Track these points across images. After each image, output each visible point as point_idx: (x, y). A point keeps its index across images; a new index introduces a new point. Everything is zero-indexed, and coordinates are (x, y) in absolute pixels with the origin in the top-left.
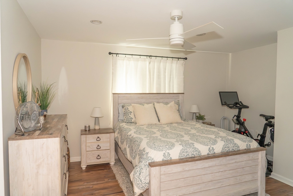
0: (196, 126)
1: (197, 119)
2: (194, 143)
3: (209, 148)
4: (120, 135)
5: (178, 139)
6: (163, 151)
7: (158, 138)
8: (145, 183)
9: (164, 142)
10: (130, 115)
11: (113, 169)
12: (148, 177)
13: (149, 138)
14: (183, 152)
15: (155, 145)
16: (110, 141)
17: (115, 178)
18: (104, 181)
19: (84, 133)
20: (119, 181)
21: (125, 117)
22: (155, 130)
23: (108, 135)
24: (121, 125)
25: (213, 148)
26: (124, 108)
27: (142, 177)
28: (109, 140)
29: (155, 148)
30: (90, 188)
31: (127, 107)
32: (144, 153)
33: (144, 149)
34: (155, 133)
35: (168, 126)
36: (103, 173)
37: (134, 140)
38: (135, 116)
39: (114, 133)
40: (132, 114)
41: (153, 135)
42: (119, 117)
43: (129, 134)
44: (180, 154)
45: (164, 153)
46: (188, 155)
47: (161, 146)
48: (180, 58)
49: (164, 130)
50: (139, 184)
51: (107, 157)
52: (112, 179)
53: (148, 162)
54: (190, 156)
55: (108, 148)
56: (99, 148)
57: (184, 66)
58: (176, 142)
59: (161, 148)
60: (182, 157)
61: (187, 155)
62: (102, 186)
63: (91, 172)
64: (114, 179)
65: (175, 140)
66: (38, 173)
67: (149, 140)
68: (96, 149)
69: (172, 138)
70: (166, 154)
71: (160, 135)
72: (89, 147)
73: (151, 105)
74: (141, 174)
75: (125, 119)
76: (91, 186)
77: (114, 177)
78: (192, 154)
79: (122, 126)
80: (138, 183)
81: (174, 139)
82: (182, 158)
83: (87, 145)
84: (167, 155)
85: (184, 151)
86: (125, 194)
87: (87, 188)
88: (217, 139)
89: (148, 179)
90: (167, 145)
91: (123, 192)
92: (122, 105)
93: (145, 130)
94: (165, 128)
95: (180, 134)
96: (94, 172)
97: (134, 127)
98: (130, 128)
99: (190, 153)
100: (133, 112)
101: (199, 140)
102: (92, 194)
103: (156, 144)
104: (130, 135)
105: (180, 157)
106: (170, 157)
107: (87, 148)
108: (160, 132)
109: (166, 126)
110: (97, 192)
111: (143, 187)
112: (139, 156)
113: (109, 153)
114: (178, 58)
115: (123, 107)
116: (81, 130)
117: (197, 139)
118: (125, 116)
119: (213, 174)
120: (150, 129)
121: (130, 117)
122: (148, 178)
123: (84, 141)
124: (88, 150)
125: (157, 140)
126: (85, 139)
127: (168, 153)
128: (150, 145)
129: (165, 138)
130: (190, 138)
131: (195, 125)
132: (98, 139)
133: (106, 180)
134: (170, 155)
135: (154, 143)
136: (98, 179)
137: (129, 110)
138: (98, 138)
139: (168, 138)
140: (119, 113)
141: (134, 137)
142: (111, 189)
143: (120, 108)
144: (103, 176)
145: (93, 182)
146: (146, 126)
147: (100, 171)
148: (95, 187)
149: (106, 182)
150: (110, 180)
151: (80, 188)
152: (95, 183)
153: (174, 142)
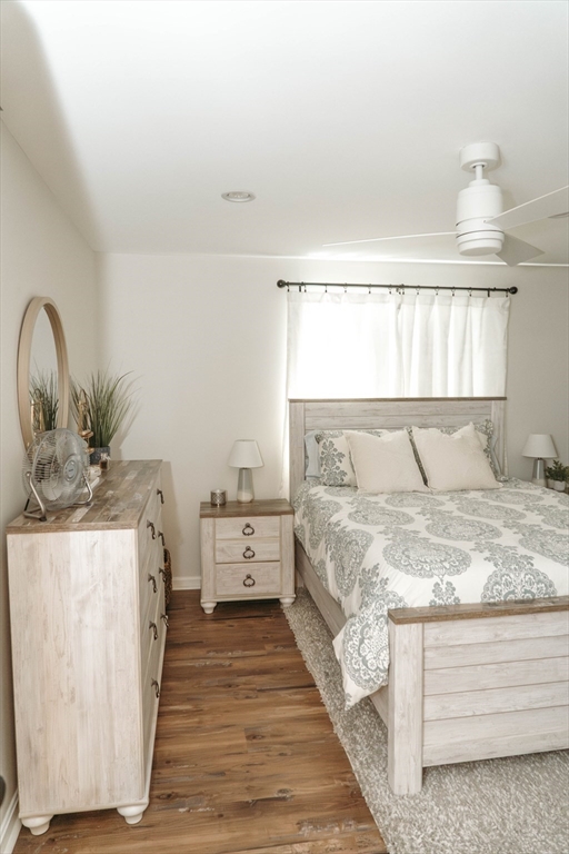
0: (541, 503)
1: (547, 477)
2: (531, 558)
4: (309, 521)
5: (483, 542)
6: (432, 576)
7: (420, 536)
8: (378, 668)
9: (437, 548)
10: (338, 464)
11: (288, 617)
12: (386, 652)
13: (390, 536)
14: (497, 583)
15: (408, 557)
16: (281, 536)
17: (295, 645)
18: (264, 649)
19: (208, 511)
20: (304, 652)
21: (325, 470)
22: (411, 511)
23: (276, 519)
24: (313, 491)
26: (321, 443)
27: (367, 650)
28: (277, 534)
29: (409, 568)
30: (223, 666)
31: (330, 439)
32: (374, 579)
33: (376, 567)
34: (410, 520)
35: (452, 499)
36: (260, 626)
37: (348, 540)
38: (353, 466)
39: (291, 516)
40: (345, 460)
41: (404, 527)
42: (306, 467)
43: (334, 519)
44: (486, 588)
45: (437, 584)
46: (513, 592)
47: (426, 562)
48: (495, 290)
49: (440, 512)
50: (359, 670)
51: (272, 582)
52: (284, 647)
53: (386, 608)
54: (520, 597)
55: (277, 557)
56: (249, 555)
57: (506, 312)
58: (474, 550)
59: (428, 569)
60: (494, 598)
61: (510, 593)
62: (256, 664)
63: (229, 622)
64: (290, 646)
65: (472, 545)
66: (80, 621)
67: (391, 542)
68: (242, 558)
69: (463, 538)
70: (443, 587)
71: (427, 528)
72: (222, 550)
73: (402, 434)
74: (366, 641)
75: (323, 475)
76: (227, 663)
77: (290, 641)
78: (526, 592)
79: (315, 495)
80: (356, 667)
81: (469, 539)
82: (492, 600)
83: (217, 546)
84: (444, 590)
85: (499, 579)
86: (321, 691)
87: (216, 666)
89: (387, 658)
90: (445, 560)
91: (314, 686)
92: (317, 432)
93: (383, 509)
94: (442, 504)
95: (487, 526)
96: (235, 623)
97: (350, 500)
98: (336, 503)
99: (519, 587)
100: (347, 456)
101: (550, 548)
102: (230, 686)
103: (412, 555)
104: (337, 524)
105: (485, 596)
106: (453, 598)
107: (217, 553)
108: (428, 516)
109: (448, 497)
110: (243, 679)
111: (371, 679)
112: (361, 586)
113: (278, 570)
114: (489, 290)
115: (318, 440)
116: (202, 503)
117: (542, 545)
118: (324, 466)
120: (396, 506)
121: (338, 468)
122: (384, 655)
123: (208, 533)
124: (219, 559)
125: (416, 542)
126: (211, 529)
127: (449, 584)
128: (393, 558)
129: (442, 536)
130: (520, 541)
131: (540, 498)
132: (248, 530)
133: (269, 647)
134: (454, 589)
135: (407, 550)
136: (245, 644)
137: (335, 450)
138: (248, 526)
139: (449, 536)
140: (306, 457)
141: (347, 530)
142: (280, 676)
143: (311, 443)
144: (260, 636)
145: (232, 651)
146: (385, 497)
147: (251, 622)
148: (238, 665)
149: (269, 654)
150: (279, 649)
151: (197, 664)
152: (238, 653)
153: (467, 551)
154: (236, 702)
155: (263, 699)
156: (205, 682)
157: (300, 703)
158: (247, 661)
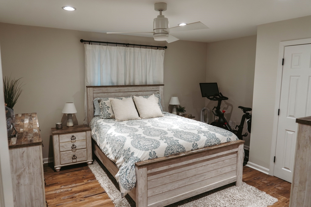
0: (177, 121)
1: (177, 111)
2: (178, 140)
3: (193, 144)
4: (98, 133)
5: (163, 136)
6: (149, 150)
7: (142, 136)
8: (132, 183)
9: (149, 140)
10: (107, 111)
11: (91, 169)
12: (135, 177)
13: (132, 137)
14: (169, 150)
15: (140, 144)
16: (86, 139)
17: (95, 179)
18: (84, 182)
19: (56, 132)
20: (99, 181)
21: (102, 113)
22: (137, 127)
23: (84, 133)
24: (99, 121)
25: (196, 144)
26: (100, 103)
27: (129, 177)
28: (85, 138)
29: (141, 148)
30: (69, 191)
31: (104, 101)
32: (129, 153)
33: (129, 149)
34: (137, 130)
35: (149, 121)
36: (80, 173)
37: (117, 140)
38: (113, 111)
39: (90, 131)
40: (110, 109)
41: (136, 133)
42: (94, 112)
43: (109, 132)
44: (165, 152)
45: (150, 153)
46: (173, 152)
47: (146, 145)
48: (160, 47)
49: (146, 126)
50: (126, 184)
51: (84, 157)
52: (91, 180)
53: (134, 162)
54: (175, 153)
55: (85, 147)
56: (74, 147)
57: (164, 55)
58: (161, 139)
59: (147, 148)
60: (168, 155)
61: (172, 152)
62: (82, 188)
63: (67, 174)
64: (93, 180)
65: (159, 138)
66: (18, 183)
67: (133, 139)
68: (71, 149)
69: (156, 135)
70: (152, 153)
71: (143, 133)
72: (63, 147)
74: (128, 174)
75: (102, 115)
76: (70, 189)
77: (93, 178)
78: (177, 151)
79: (100, 123)
81: (158, 136)
82: (167, 156)
83: (60, 145)
84: (153, 154)
85: (169, 149)
86: (108, 194)
87: (65, 191)
88: (200, 134)
89: (135, 179)
90: (152, 144)
91: (105, 192)
92: (99, 99)
93: (126, 126)
94: (146, 123)
95: (163, 131)
96: (70, 174)
97: (113, 124)
98: (109, 126)
99: (175, 150)
100: (111, 107)
101: (183, 137)
102: (73, 198)
103: (141, 144)
104: (111, 134)
105: (165, 155)
106: (155, 156)
107: (60, 148)
108: (143, 128)
109: (147, 121)
110: (78, 194)
111: (130, 187)
112: (123, 156)
113: (86, 152)
114: (158, 47)
115: (99, 101)
116: (52, 128)
117: (180, 136)
118: (102, 112)
119: (196, 169)
120: (131, 125)
121: (107, 112)
123: (57, 141)
124: (61, 150)
125: (141, 138)
126: (58, 139)
127: (154, 152)
128: (135, 145)
129: (149, 135)
130: (174, 135)
131: (177, 119)
132: (73, 138)
133: (85, 181)
134: (156, 153)
135: (139, 141)
136: (75, 181)
137: (106, 105)
138: (73, 136)
139: (151, 135)
140: (94, 108)
141: (115, 136)
142: (92, 191)
143: (96, 103)
144: (81, 177)
145: (71, 185)
146: (126, 122)
147: (77, 172)
148: (74, 189)
149: (86, 184)
150: (89, 181)
151: (58, 191)
152: (74, 185)
153: (159, 140)
154: (76, 203)
155: (87, 200)
156: (62, 198)
157: (101, 199)
158: (78, 187)
